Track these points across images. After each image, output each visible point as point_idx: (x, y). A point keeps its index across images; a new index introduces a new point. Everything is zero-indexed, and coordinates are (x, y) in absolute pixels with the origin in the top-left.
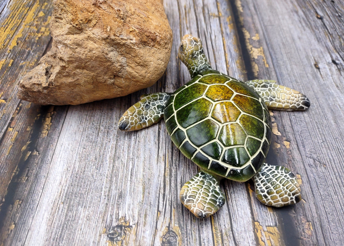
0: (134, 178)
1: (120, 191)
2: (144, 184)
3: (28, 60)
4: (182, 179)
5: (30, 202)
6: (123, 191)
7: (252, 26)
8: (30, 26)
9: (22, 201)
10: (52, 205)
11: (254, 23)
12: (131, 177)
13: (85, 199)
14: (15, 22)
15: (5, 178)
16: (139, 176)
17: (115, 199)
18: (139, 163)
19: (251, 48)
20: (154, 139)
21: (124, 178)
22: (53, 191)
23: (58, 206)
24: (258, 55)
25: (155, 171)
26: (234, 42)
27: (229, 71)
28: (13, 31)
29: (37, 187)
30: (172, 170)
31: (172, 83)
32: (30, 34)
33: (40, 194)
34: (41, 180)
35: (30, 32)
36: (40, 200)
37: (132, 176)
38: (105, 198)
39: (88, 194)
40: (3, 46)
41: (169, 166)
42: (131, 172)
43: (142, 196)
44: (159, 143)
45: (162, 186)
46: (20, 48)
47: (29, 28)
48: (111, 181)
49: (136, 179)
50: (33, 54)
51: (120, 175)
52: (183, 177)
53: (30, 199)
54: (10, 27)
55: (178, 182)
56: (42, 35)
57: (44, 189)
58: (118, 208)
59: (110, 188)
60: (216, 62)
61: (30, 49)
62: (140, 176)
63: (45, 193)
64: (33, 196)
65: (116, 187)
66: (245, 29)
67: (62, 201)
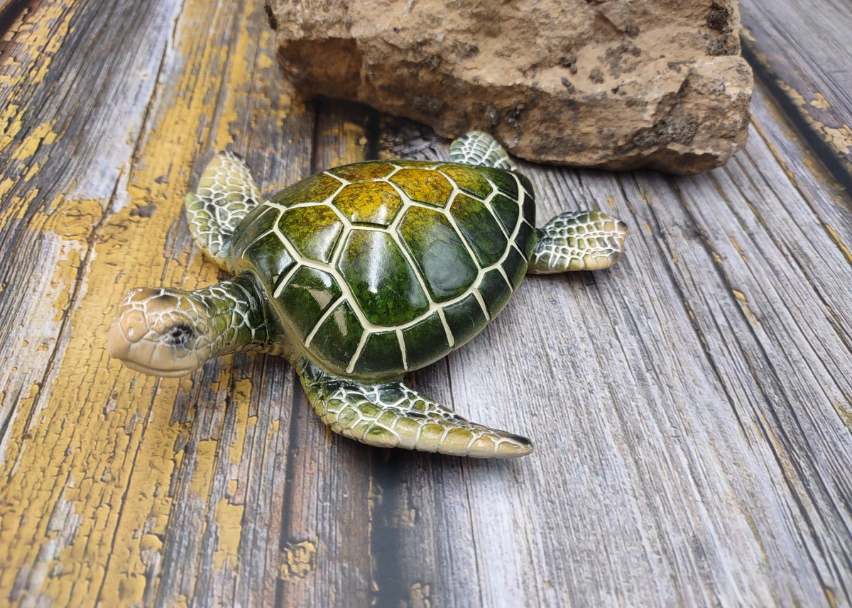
0: (708, 492)
1: (691, 534)
2: (746, 509)
3: (277, 179)
4: (837, 485)
5: (455, 590)
6: (697, 533)
7: (795, 74)
8: (249, 92)
9: (431, 584)
10: (521, 592)
11: (797, 68)
12: (700, 492)
13: (607, 567)
14: (207, 84)
15: (350, 516)
16: (718, 485)
17: (690, 562)
18: (701, 447)
19: (822, 128)
20: (706, 376)
21: (682, 495)
22: (504, 550)
23: (541, 593)
24: (846, 144)
25: (753, 469)
26: (772, 114)
27: (799, 186)
28: (210, 106)
29: (454, 540)
30: (799, 463)
31: (675, 224)
32: (255, 112)
33: (473, 561)
34: (456, 516)
35: (255, 108)
36: (479, 580)
37: (701, 489)
38: (660, 561)
39: (606, 551)
40: (199, 146)
41: (786, 452)
42: (693, 478)
43: (757, 545)
44: (724, 387)
45: (796, 511)
46: (245, 149)
47: (248, 98)
48: (651, 506)
49: (716, 497)
50: (284, 162)
51: (667, 485)
52: (836, 480)
53: (450, 578)
54: (198, 95)
55: (831, 494)
56: (288, 115)
57: (477, 545)
58: (711, 587)
59: (659, 527)
60: (756, 166)
61: (270, 149)
62: (723, 486)
63: (484, 556)
64: (455, 568)
65: (674, 523)
66: (782, 82)
67: (546, 579)
